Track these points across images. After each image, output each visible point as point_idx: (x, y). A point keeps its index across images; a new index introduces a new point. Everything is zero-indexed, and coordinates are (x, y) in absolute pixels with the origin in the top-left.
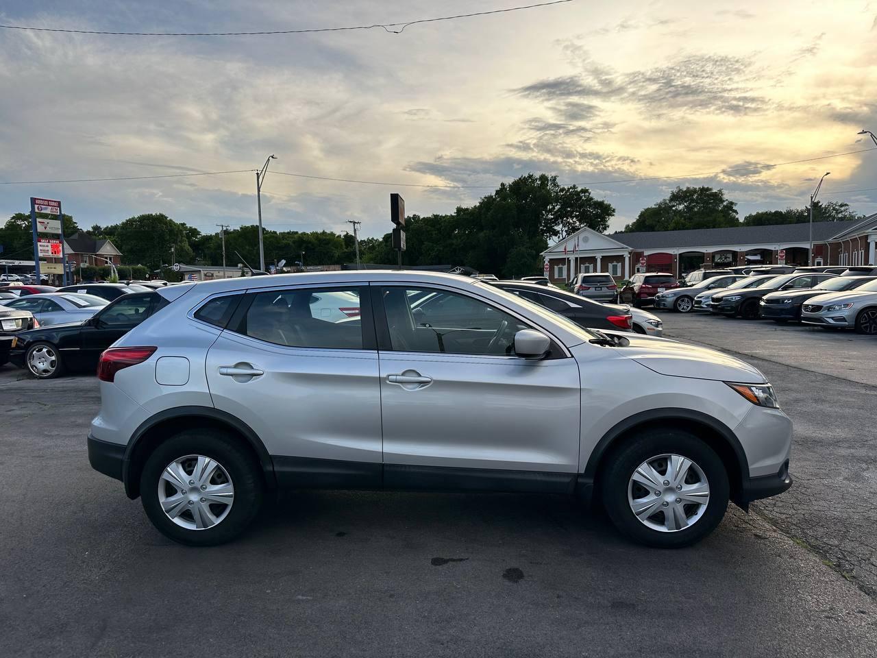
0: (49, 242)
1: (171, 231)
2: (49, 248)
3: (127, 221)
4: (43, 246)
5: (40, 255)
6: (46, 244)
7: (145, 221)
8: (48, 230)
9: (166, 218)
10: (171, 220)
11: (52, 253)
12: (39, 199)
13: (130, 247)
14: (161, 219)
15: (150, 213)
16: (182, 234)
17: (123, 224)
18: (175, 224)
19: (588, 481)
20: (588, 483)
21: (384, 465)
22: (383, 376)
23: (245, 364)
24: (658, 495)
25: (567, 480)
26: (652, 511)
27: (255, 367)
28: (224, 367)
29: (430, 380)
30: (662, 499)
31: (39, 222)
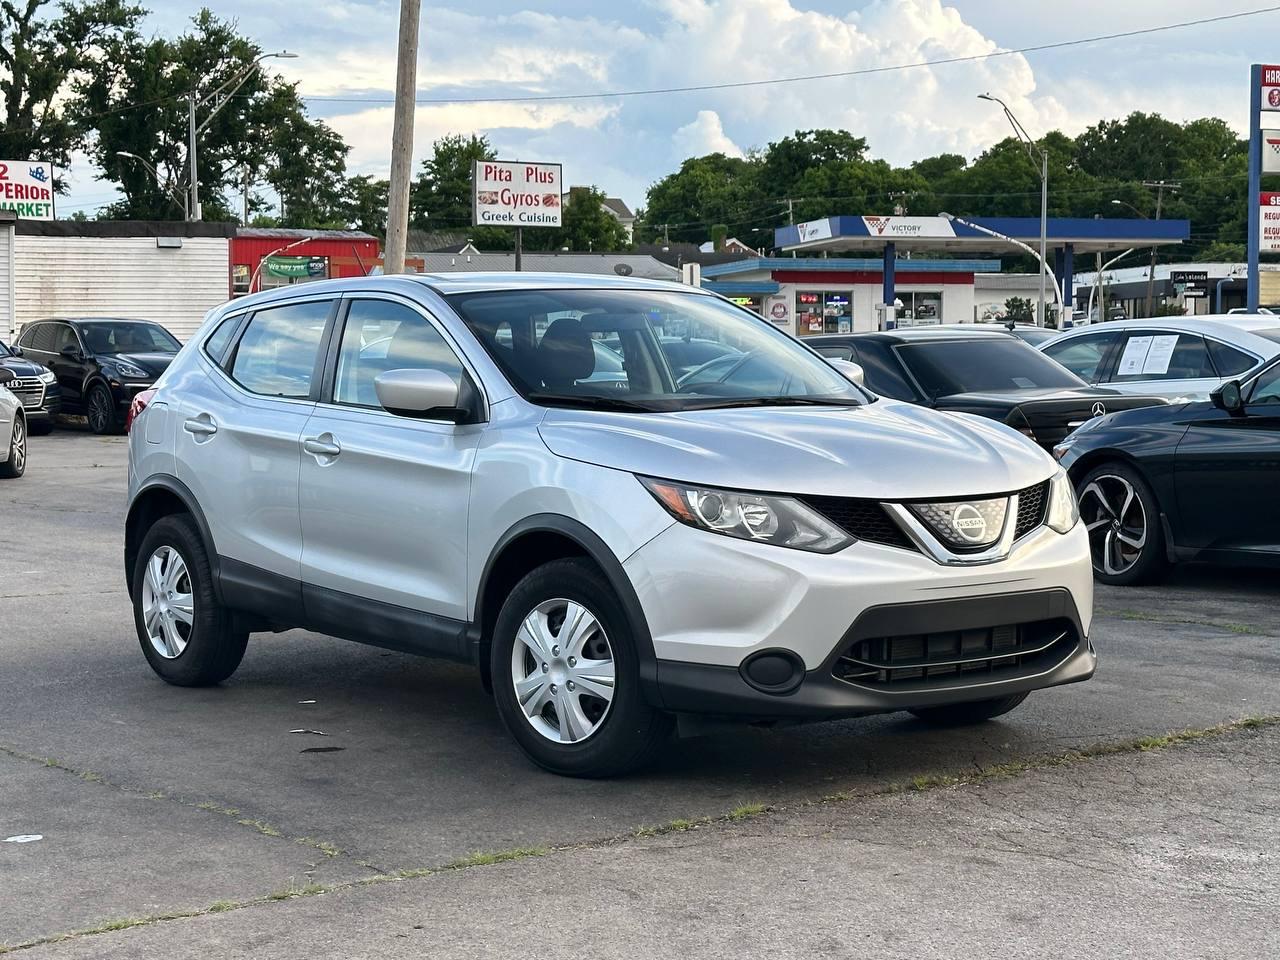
4: (1275, 216)
12: (1274, 68)
19: (475, 636)
20: (474, 640)
21: (302, 583)
22: (302, 440)
23: (206, 417)
24: (545, 671)
25: (455, 631)
26: (536, 701)
27: (213, 422)
28: (188, 419)
29: (338, 450)
30: (549, 678)
31: (1270, 142)
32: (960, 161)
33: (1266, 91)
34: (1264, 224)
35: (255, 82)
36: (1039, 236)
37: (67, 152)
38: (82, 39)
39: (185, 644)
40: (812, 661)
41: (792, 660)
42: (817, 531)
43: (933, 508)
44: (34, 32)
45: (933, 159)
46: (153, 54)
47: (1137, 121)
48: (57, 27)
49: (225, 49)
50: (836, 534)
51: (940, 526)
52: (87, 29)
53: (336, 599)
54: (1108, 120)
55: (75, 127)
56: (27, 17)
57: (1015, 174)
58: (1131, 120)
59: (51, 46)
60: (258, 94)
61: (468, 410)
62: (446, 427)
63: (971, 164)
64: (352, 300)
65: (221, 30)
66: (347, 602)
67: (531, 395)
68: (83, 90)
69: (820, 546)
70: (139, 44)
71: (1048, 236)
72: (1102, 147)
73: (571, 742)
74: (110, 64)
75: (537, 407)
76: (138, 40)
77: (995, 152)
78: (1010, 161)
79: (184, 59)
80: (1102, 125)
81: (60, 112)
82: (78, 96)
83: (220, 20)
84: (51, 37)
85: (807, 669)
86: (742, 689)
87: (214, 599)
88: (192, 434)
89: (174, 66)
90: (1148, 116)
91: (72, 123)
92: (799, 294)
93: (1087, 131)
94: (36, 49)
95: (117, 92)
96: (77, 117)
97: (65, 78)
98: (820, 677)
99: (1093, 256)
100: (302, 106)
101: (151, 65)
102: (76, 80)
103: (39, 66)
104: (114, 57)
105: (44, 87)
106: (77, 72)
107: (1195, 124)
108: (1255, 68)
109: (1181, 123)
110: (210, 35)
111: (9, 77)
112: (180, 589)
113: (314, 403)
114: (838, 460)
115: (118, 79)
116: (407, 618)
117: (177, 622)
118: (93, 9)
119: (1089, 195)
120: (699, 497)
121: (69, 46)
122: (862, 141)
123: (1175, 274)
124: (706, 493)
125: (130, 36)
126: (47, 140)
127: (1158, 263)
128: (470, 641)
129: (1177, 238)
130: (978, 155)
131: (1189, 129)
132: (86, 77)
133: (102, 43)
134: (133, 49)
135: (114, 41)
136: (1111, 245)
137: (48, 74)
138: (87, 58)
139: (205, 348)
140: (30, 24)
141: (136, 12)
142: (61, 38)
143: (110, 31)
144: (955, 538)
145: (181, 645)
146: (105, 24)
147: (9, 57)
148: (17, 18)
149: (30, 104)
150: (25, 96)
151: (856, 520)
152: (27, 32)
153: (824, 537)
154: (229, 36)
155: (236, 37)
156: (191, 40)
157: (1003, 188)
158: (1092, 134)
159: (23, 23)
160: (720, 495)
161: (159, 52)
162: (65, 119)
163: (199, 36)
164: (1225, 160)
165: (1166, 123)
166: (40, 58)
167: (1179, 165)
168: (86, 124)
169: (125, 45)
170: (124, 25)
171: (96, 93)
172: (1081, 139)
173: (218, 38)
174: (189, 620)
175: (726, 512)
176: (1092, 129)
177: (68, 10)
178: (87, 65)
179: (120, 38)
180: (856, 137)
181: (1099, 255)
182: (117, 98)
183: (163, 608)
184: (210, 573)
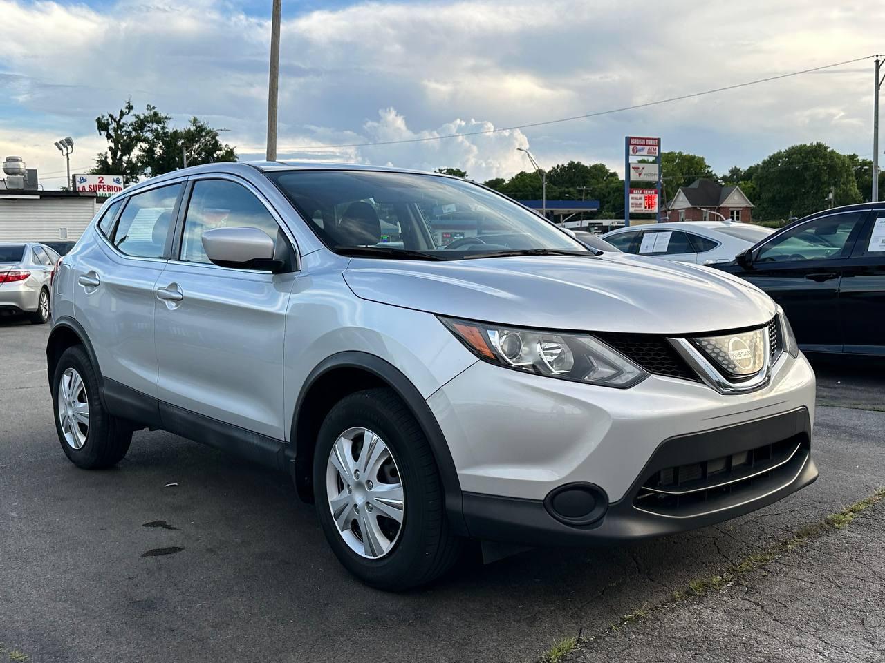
0: (643, 193)
1: (832, 168)
2: (643, 201)
3: (770, 158)
4: (636, 198)
5: (632, 210)
6: (639, 196)
7: (795, 156)
8: (644, 178)
9: (826, 149)
10: (833, 152)
11: (646, 207)
12: (635, 138)
13: (771, 195)
14: (818, 151)
15: (803, 143)
16: (848, 171)
17: (764, 162)
18: (839, 157)
19: (292, 454)
20: (291, 458)
21: (158, 401)
22: (156, 289)
23: (93, 273)
24: (350, 492)
25: (276, 449)
26: (345, 517)
27: (97, 277)
28: (82, 276)
29: (181, 296)
30: (352, 498)
31: (633, 168)
32: (504, 181)
33: (631, 147)
34: (631, 201)
35: (216, 146)
36: (542, 207)
37: (138, 176)
38: (143, 129)
39: (85, 439)
40: (615, 494)
41: (594, 493)
42: (612, 366)
43: (711, 342)
44: (122, 127)
45: (492, 180)
46: (173, 136)
47: (572, 165)
48: (132, 124)
49: (204, 133)
50: (631, 369)
51: (719, 358)
52: (145, 125)
53: (183, 414)
54: (560, 165)
55: (141, 166)
56: (119, 120)
57: (525, 186)
58: (569, 164)
59: (130, 132)
60: (218, 152)
61: (283, 262)
62: (265, 275)
63: (507, 182)
64: (195, 181)
65: (202, 126)
66: (190, 417)
67: (336, 247)
68: (144, 151)
69: (618, 381)
70: (167, 132)
71: (546, 207)
72: (558, 175)
73: (372, 557)
74: (155, 140)
75: (340, 256)
76: (167, 130)
77: (517, 177)
78: (523, 180)
79: (187, 138)
80: (558, 166)
81: (134, 160)
82: (142, 153)
83: (202, 120)
84: (130, 129)
85: (610, 501)
86: (546, 521)
87: (102, 409)
88: (83, 286)
89: (183, 141)
90: (576, 163)
91: (139, 164)
92: (443, 234)
93: (552, 169)
94: (124, 133)
95: (158, 151)
96: (142, 162)
97: (136, 146)
98: (624, 508)
99: (559, 216)
100: (236, 157)
101: (172, 140)
102: (141, 147)
103: (125, 140)
104: (157, 137)
105: (127, 149)
106: (141, 143)
107: (593, 166)
108: (626, 138)
109: (588, 166)
110: (197, 127)
111: (112, 145)
112: (81, 399)
113: (166, 261)
114: (630, 302)
115: (159, 146)
116: (236, 434)
117: (79, 423)
118: (148, 117)
119: (554, 194)
120: (500, 336)
121: (138, 133)
122: (465, 173)
123: (590, 224)
124: (506, 332)
125: (163, 128)
126: (129, 171)
127: (584, 219)
128: (287, 458)
129: (594, 208)
130: (510, 178)
131: (591, 167)
132: (145, 145)
133: (152, 131)
134: (164, 133)
135: (156, 130)
136: (569, 211)
137: (129, 143)
138: (145, 137)
139: (99, 225)
140: (121, 123)
141: (166, 118)
142: (134, 129)
143: (155, 126)
144: (732, 369)
145: (83, 440)
146: (153, 123)
147: (113, 137)
148: (115, 121)
149: (121, 156)
150: (119, 153)
151: (646, 354)
152: (120, 127)
153: (620, 372)
154: (205, 128)
155: (208, 129)
156: (189, 129)
157: (520, 191)
158: (554, 170)
159: (118, 123)
160: (518, 333)
161: (176, 135)
162: (136, 163)
163: (193, 128)
164: (605, 180)
165: (583, 166)
166: (125, 138)
167: (588, 182)
168: (145, 165)
169: (161, 132)
170: (161, 123)
171: (150, 151)
172: (550, 172)
173: (200, 129)
174: (86, 422)
175: (524, 349)
176: (554, 168)
177: (137, 118)
178: (145, 140)
179: (159, 129)
180: (463, 171)
181: (562, 217)
182: (158, 154)
183: (70, 413)
184: (98, 389)
